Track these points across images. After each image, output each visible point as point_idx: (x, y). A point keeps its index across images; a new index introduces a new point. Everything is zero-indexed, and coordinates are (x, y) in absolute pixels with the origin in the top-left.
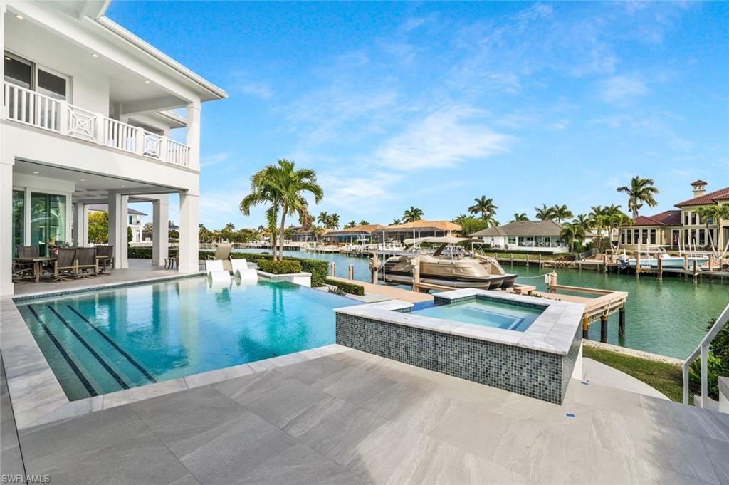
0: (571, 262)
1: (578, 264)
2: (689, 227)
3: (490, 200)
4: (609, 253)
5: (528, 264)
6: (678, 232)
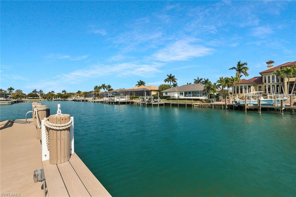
0: (208, 103)
1: (212, 105)
2: (267, 84)
3: (174, 76)
4: (228, 98)
5: (186, 106)
6: (261, 87)
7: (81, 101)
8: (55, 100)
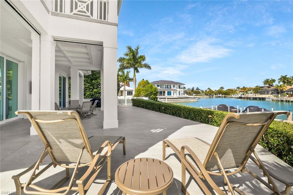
7: (258, 99)
8: (216, 97)
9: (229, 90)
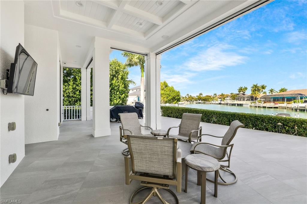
7: (236, 105)
8: (196, 103)
9: (207, 96)
